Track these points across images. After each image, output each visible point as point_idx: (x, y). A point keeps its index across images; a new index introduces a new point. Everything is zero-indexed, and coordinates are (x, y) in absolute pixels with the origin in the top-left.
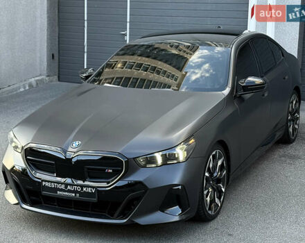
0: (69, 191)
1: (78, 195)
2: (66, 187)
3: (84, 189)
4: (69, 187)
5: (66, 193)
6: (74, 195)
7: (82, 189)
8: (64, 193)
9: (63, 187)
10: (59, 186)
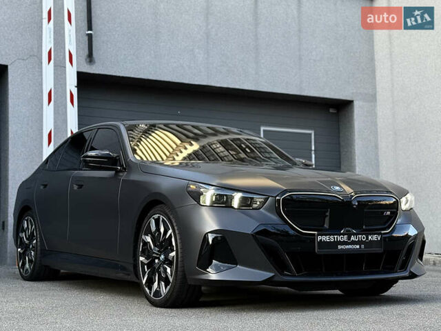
0: (353, 243)
1: (363, 246)
2: (349, 238)
3: (370, 238)
4: (353, 238)
5: (350, 247)
6: (358, 247)
7: (367, 238)
8: (347, 247)
9: (345, 238)
10: (339, 238)
